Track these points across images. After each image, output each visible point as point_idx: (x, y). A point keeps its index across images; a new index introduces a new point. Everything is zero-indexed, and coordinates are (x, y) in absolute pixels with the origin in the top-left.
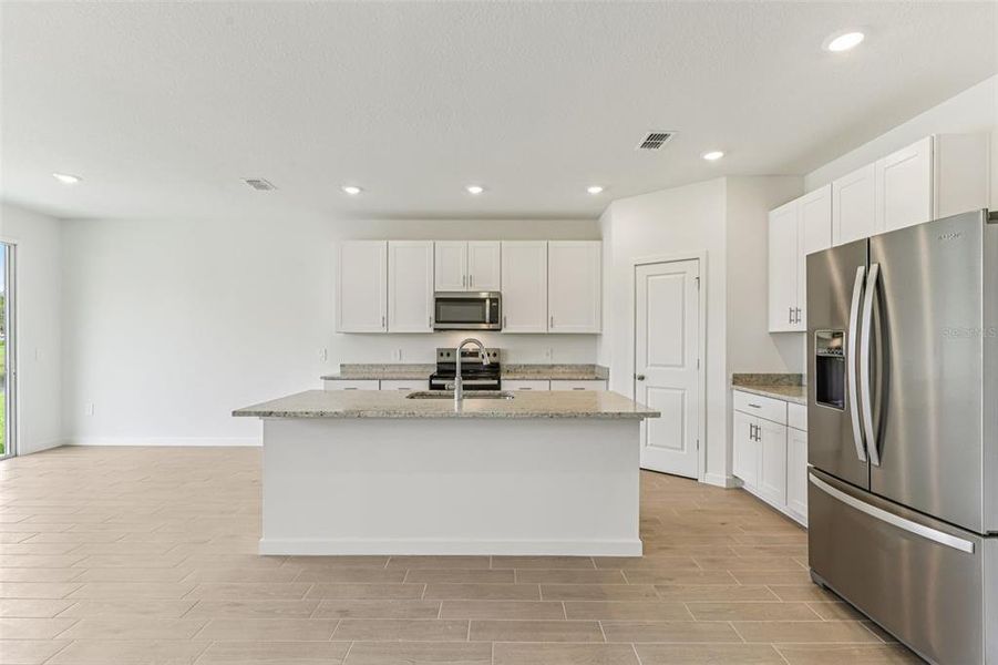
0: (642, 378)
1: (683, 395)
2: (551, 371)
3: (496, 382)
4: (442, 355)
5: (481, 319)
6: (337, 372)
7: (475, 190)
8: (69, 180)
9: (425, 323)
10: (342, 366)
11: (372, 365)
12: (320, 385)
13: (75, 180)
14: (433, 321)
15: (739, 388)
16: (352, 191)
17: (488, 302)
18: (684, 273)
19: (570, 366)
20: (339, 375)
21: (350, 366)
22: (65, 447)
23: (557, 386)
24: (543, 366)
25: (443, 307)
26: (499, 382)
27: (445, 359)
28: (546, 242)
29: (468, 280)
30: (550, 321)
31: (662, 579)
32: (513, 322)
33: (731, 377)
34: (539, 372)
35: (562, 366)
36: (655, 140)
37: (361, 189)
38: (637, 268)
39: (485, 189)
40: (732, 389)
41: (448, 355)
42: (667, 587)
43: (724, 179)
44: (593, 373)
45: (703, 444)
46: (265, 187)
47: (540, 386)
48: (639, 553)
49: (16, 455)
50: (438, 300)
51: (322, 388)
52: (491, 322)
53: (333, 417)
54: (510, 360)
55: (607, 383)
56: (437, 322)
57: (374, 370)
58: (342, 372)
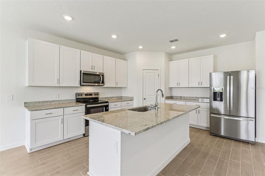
0: (145, 99)
2: (112, 99)
4: (78, 95)
14: (80, 82)
17: (101, 76)
18: (155, 73)
24: (110, 97)
26: (109, 104)
27: (80, 97)
28: (115, 59)
29: (93, 67)
37: (73, 18)
38: (144, 70)
41: (82, 95)
43: (164, 53)
44: (122, 99)
50: (83, 74)
52: (102, 83)
54: (101, 96)
55: (133, 101)
56: (83, 82)
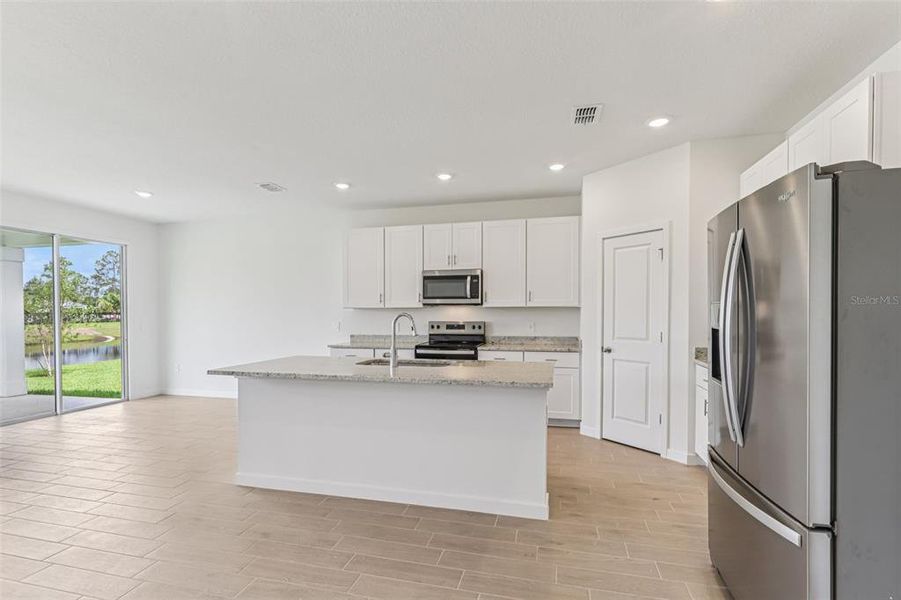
0: (609, 351)
1: (647, 368)
2: (533, 342)
3: (472, 352)
4: (433, 327)
5: (463, 295)
6: (347, 341)
7: (445, 177)
8: (146, 195)
9: (414, 300)
10: (352, 336)
11: (376, 336)
12: (328, 353)
13: (149, 195)
14: (422, 297)
15: (701, 363)
16: (343, 186)
17: (469, 278)
18: (650, 244)
19: (552, 339)
20: (349, 345)
21: (359, 336)
22: (162, 395)
23: (531, 357)
24: (527, 338)
25: (430, 285)
26: (476, 353)
27: (435, 331)
28: (524, 221)
29: (453, 259)
30: (529, 296)
31: (552, 542)
32: (493, 296)
33: (694, 351)
34: (522, 344)
35: (545, 338)
36: (585, 114)
37: (350, 185)
38: (606, 241)
39: (453, 176)
40: (695, 364)
41: (438, 327)
42: (553, 550)
43: (688, 144)
44: (575, 345)
45: (666, 420)
46: (275, 189)
47: (514, 357)
48: (545, 517)
49: (128, 400)
50: (425, 278)
51: (329, 355)
52: (472, 297)
53: (275, 378)
54: (494, 333)
55: (580, 355)
56: (424, 298)
57: (377, 340)
58: (352, 342)
